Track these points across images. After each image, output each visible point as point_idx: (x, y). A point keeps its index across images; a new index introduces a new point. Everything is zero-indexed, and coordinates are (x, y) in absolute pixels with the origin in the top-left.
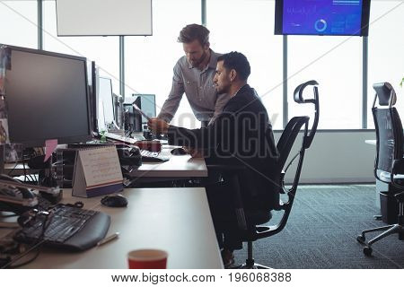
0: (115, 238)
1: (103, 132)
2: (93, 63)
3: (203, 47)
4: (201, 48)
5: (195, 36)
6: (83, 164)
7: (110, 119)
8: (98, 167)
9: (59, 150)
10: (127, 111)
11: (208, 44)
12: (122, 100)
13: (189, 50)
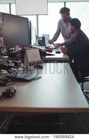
0: (40, 78)
1: (33, 45)
2: (30, 21)
3: (68, 15)
4: (67, 15)
5: (65, 11)
6: (28, 54)
7: (35, 42)
8: (33, 56)
9: (19, 50)
10: (40, 40)
11: (69, 14)
12: (38, 37)
13: (63, 16)
